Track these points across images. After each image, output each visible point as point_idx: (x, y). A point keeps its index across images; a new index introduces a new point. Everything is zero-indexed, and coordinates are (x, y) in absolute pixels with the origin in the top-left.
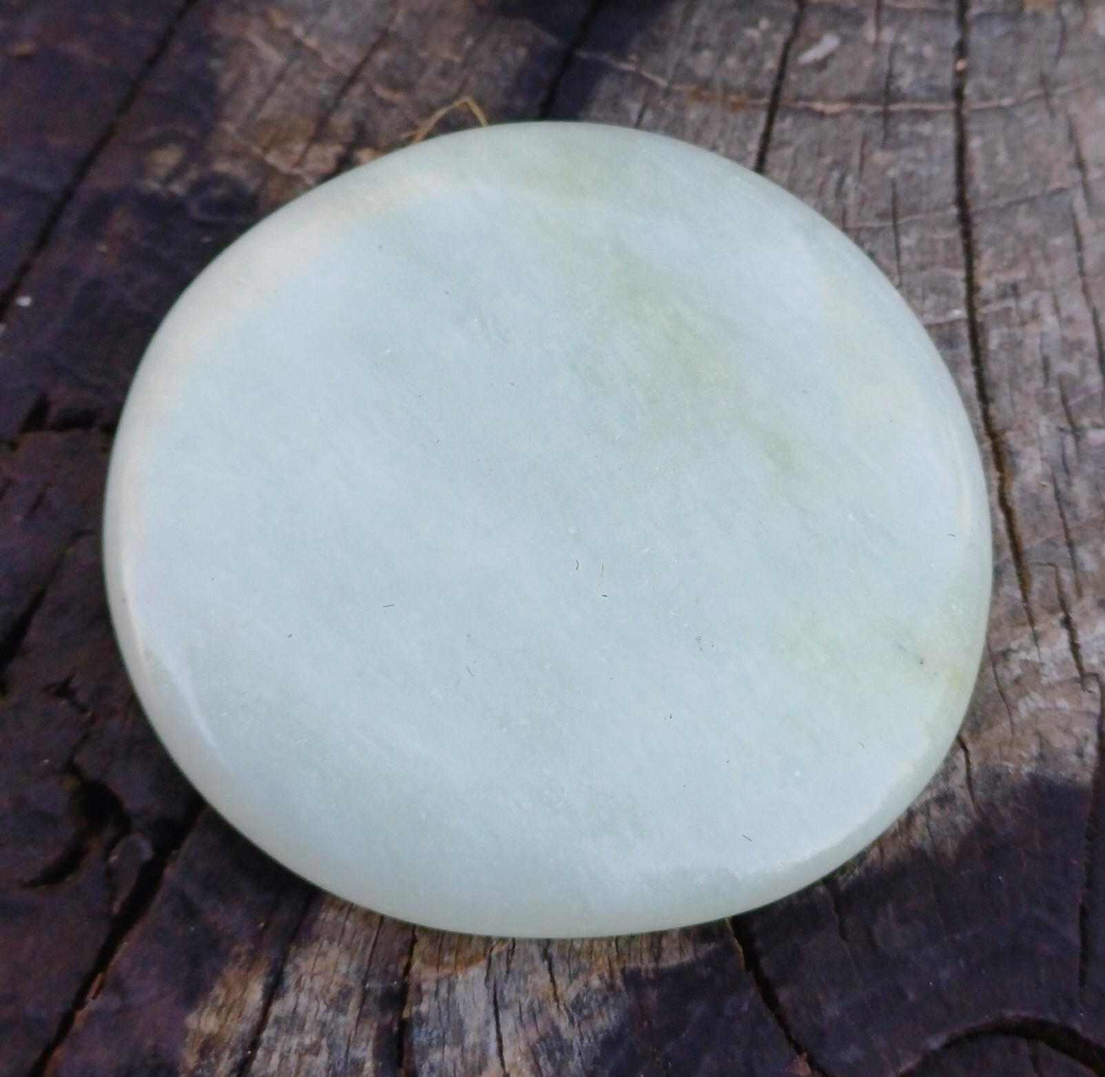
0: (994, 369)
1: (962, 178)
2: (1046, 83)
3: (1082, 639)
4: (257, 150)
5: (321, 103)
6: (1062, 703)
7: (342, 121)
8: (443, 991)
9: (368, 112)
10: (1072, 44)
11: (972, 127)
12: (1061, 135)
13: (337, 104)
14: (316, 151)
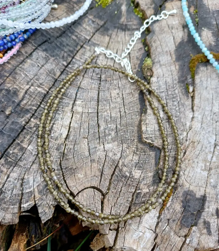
0: (99, 118)
1: (98, 97)
2: (108, 89)
3: (105, 147)
4: (20, 85)
5: (28, 81)
6: (102, 153)
7: (30, 83)
8: (28, 179)
9: (33, 83)
10: (112, 85)
11: (100, 92)
12: (109, 94)
13: (30, 82)
14: (27, 86)
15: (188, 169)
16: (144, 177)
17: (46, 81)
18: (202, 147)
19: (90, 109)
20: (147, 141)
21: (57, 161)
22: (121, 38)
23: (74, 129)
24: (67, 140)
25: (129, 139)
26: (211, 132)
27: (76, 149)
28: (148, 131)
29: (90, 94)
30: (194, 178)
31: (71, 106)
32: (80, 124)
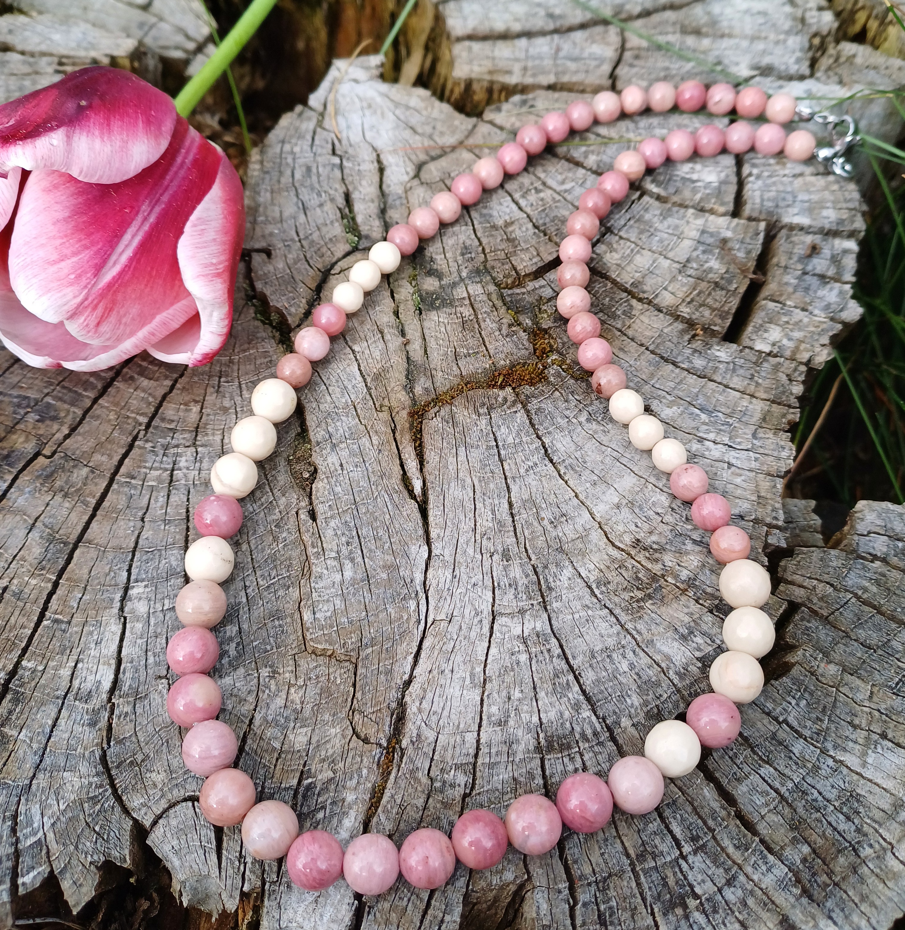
15: (429, 695)
16: (318, 741)
17: (49, 555)
18: (461, 627)
19: (166, 601)
20: (319, 646)
21: (93, 751)
22: (232, 398)
23: (132, 662)
24: (117, 693)
25: (274, 653)
26: (480, 583)
27: (139, 711)
28: (319, 620)
29: (164, 562)
30: (446, 713)
31: (119, 604)
32: (144, 647)
